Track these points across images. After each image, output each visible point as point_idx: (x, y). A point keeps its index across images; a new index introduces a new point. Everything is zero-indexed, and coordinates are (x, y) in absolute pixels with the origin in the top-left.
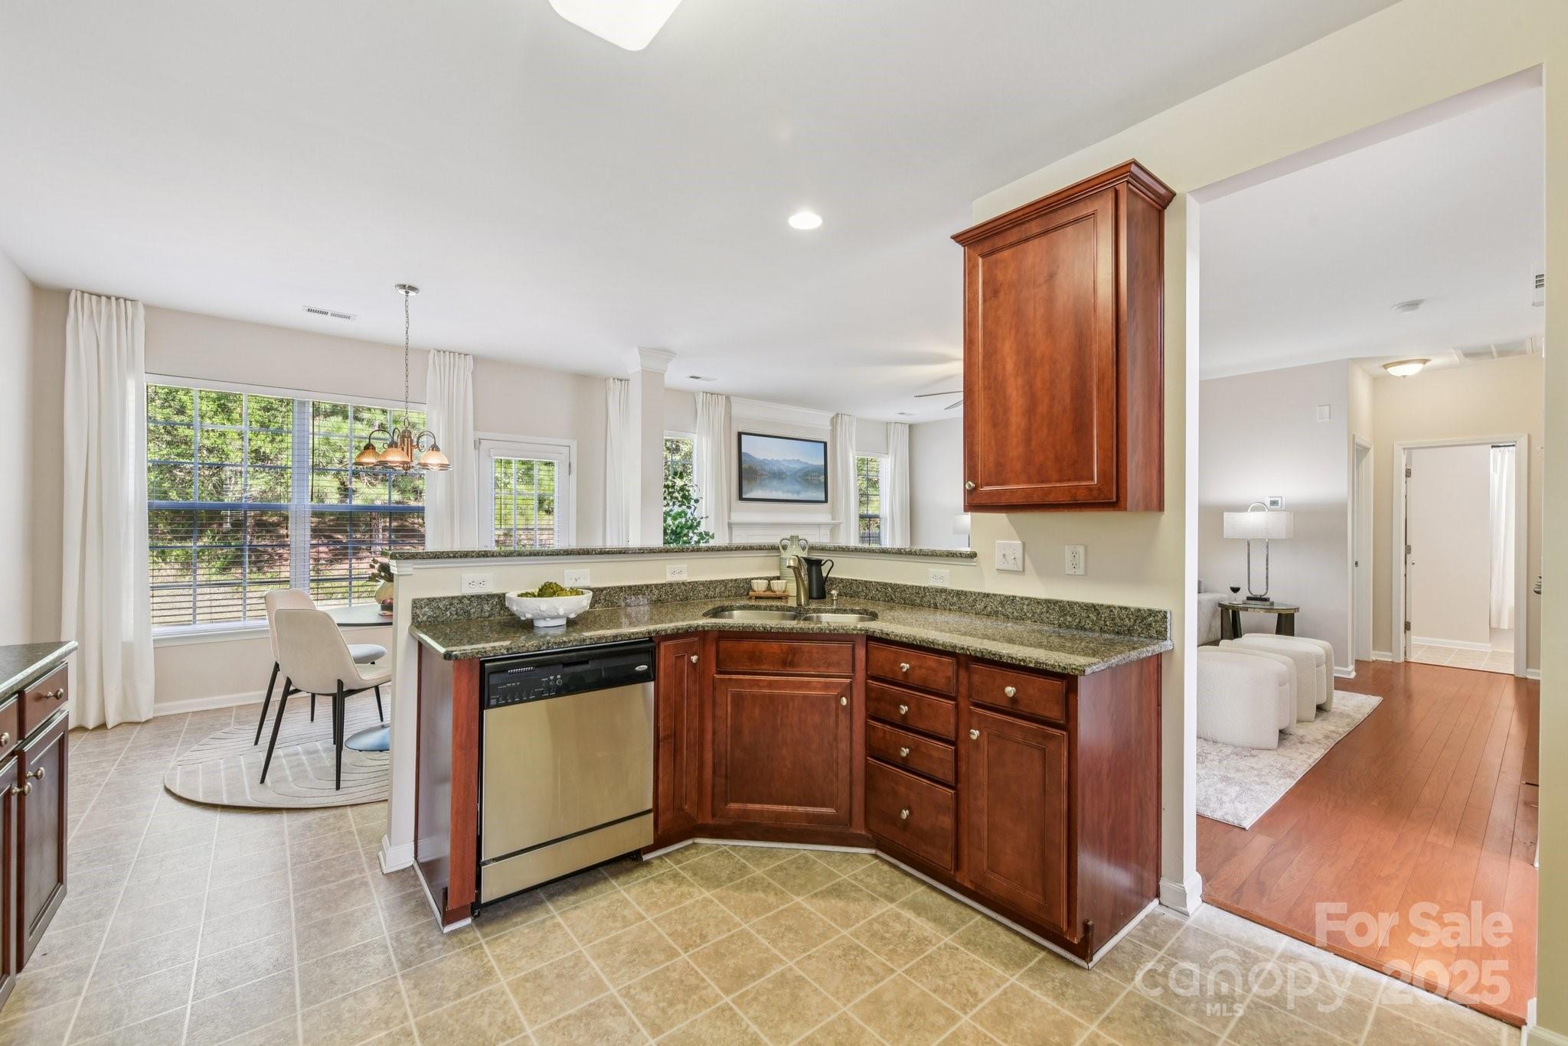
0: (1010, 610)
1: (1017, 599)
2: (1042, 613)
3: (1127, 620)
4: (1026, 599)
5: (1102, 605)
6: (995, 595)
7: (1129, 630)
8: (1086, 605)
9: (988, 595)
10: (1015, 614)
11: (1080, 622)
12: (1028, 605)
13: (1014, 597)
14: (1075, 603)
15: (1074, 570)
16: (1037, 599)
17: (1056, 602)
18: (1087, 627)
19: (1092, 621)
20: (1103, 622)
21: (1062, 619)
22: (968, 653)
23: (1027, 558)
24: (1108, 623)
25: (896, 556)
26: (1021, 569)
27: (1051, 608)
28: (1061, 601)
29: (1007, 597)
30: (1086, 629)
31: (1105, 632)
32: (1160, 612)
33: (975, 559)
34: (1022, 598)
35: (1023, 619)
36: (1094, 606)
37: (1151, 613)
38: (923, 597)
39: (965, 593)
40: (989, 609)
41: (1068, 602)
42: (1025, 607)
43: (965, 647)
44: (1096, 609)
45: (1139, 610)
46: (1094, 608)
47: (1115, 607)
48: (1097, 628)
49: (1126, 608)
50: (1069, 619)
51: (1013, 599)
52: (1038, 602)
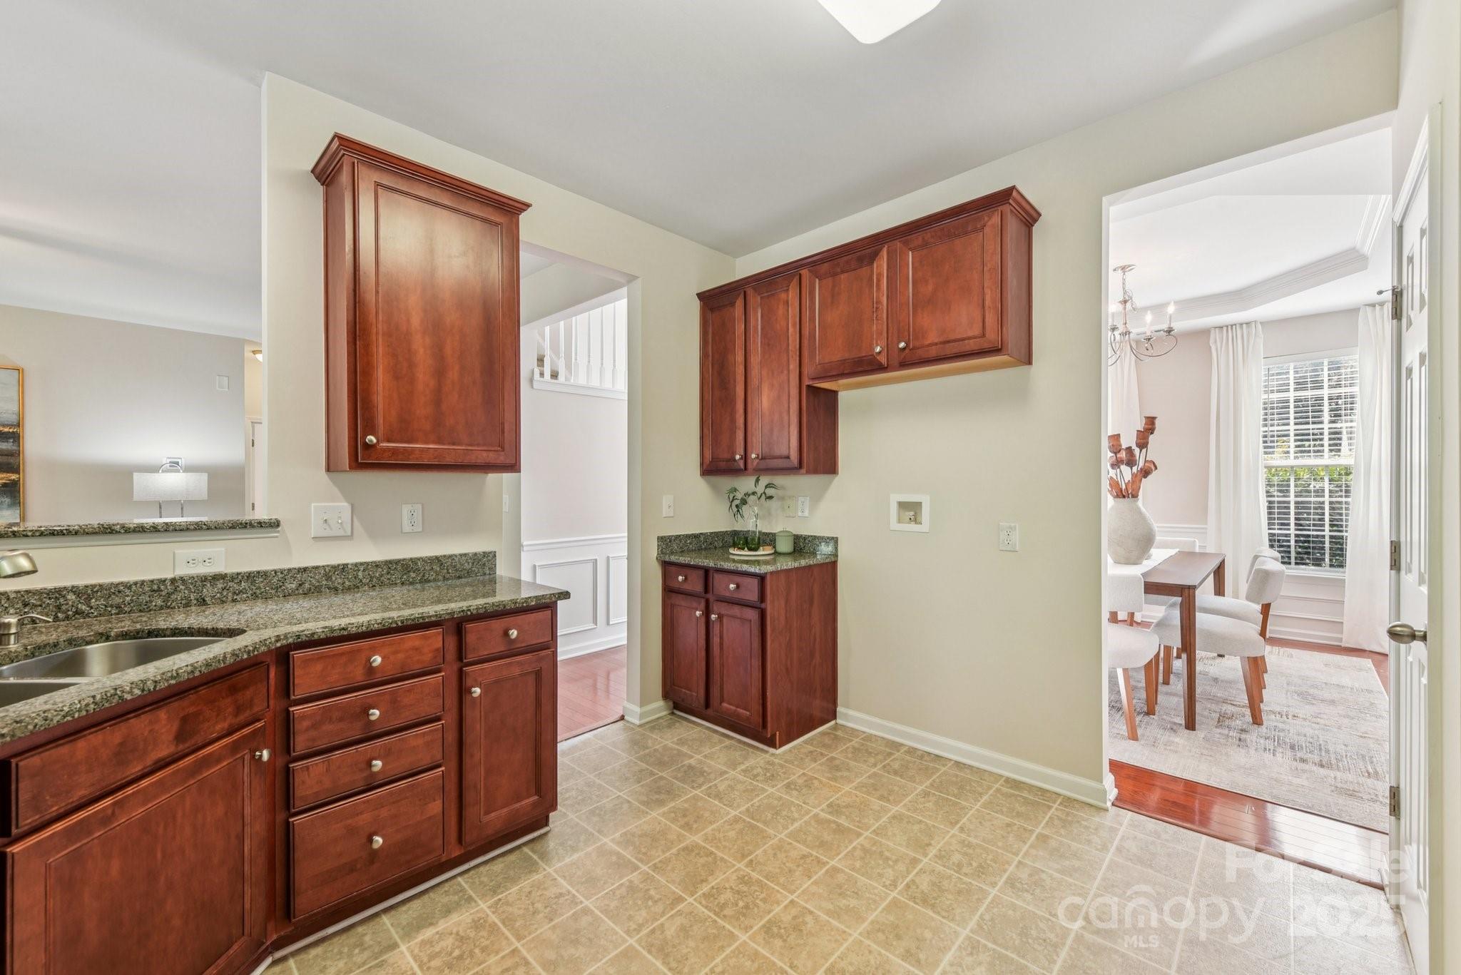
0: (340, 581)
1: (350, 566)
2: (381, 576)
3: (466, 564)
4: (362, 564)
5: (445, 556)
6: (317, 568)
7: (468, 573)
8: (430, 558)
9: (305, 569)
10: (347, 583)
11: (424, 576)
12: (364, 570)
13: (345, 565)
14: (419, 559)
15: (412, 528)
16: (375, 562)
17: (397, 562)
18: (431, 578)
19: (436, 572)
20: (446, 571)
21: (405, 577)
22: (469, 613)
23: (355, 520)
24: (450, 571)
25: (96, 537)
26: (349, 534)
27: (393, 568)
28: (404, 560)
29: (335, 568)
30: (429, 581)
31: (448, 579)
32: (490, 553)
33: (279, 529)
34: (356, 565)
35: (358, 587)
36: (437, 558)
37: (485, 554)
38: (169, 595)
39: (264, 574)
40: (307, 585)
41: (411, 559)
42: (360, 574)
43: (464, 608)
44: (439, 561)
45: (476, 554)
46: (437, 559)
47: (456, 556)
48: (440, 577)
49: (465, 555)
50: (413, 575)
51: (343, 568)
52: (377, 565)
